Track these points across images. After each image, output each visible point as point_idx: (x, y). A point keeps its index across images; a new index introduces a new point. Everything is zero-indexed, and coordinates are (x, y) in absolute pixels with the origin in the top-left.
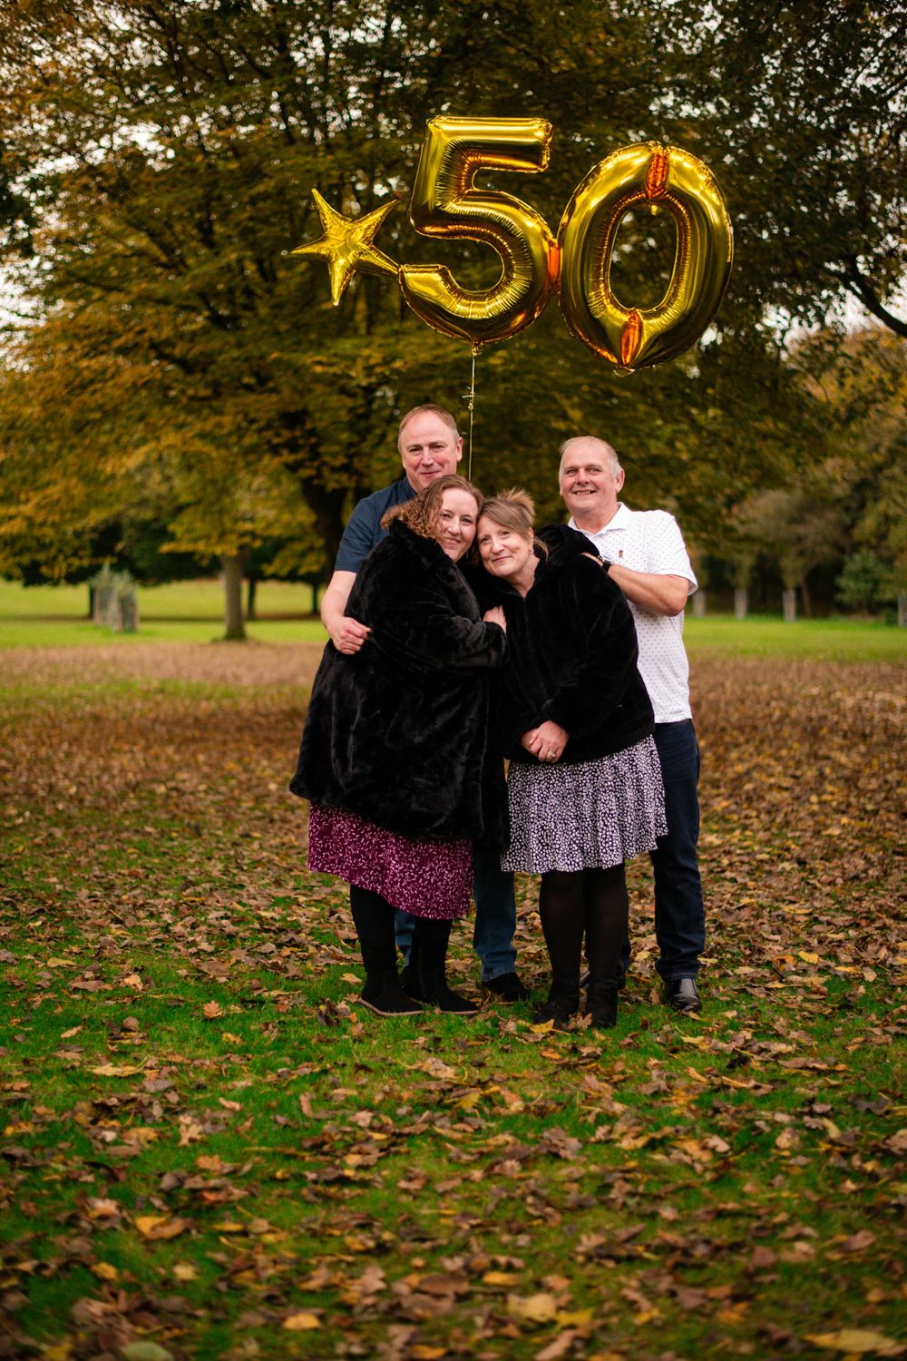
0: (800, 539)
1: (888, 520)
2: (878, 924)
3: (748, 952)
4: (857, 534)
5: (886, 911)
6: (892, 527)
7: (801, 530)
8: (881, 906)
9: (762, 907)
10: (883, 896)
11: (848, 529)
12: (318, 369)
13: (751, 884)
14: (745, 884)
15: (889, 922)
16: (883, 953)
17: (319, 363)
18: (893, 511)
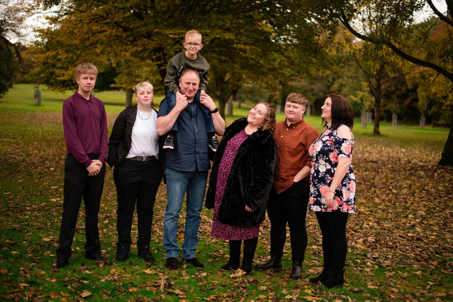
0: (313, 90)
1: (342, 85)
2: (350, 233)
3: (314, 241)
4: (332, 89)
5: (352, 229)
6: (343, 88)
7: (313, 86)
8: (350, 227)
9: (315, 225)
10: (350, 223)
11: (328, 88)
12: (171, 36)
13: (311, 217)
14: (309, 217)
15: (353, 232)
16: (353, 243)
17: (171, 34)
18: (344, 83)
